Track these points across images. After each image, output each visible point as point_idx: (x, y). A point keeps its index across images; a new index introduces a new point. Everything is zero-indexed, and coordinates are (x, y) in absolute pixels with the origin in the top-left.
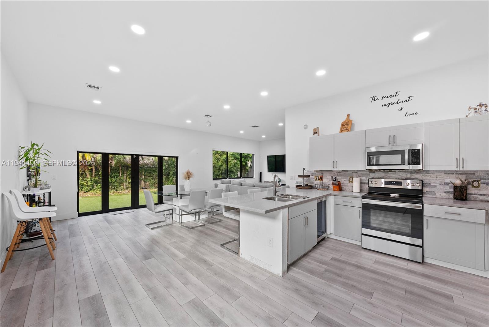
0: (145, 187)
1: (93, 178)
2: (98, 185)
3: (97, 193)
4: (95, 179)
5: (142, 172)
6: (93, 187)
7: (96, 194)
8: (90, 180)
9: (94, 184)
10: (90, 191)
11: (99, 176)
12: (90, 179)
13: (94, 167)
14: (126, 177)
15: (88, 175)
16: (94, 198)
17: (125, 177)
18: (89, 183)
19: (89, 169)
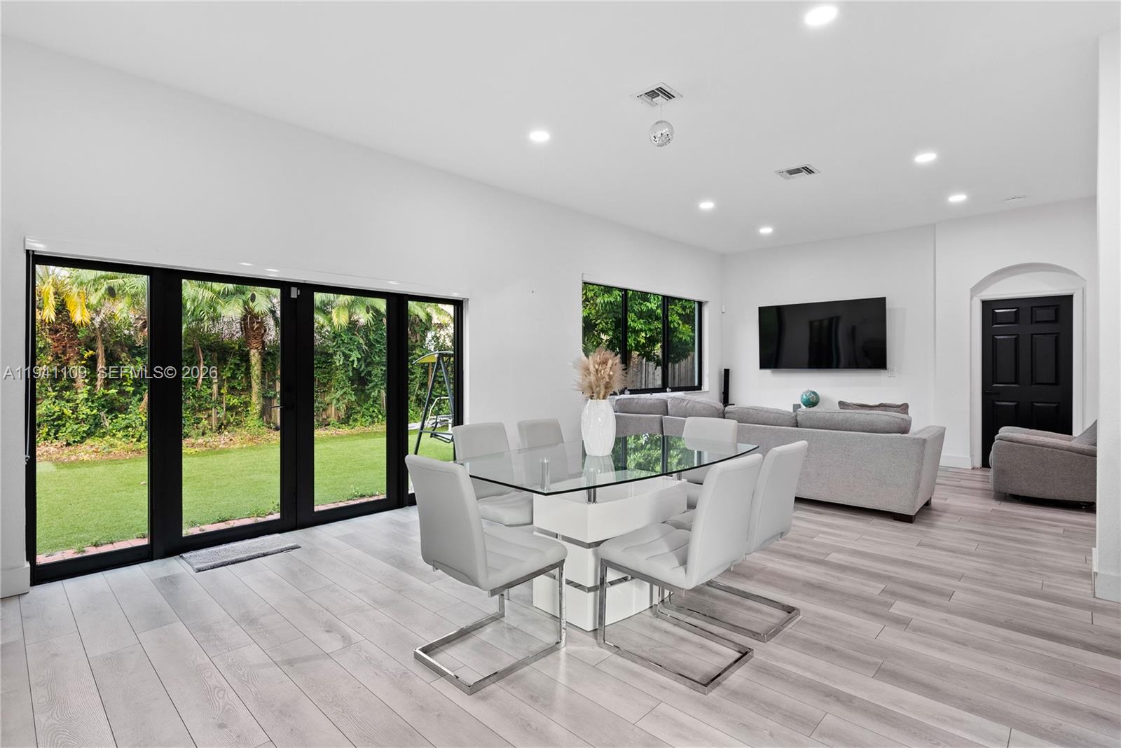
1: (100, 390)
2: (116, 417)
3: (112, 446)
4: (104, 395)
5: (275, 369)
6: (98, 425)
7: (109, 453)
8: (87, 400)
9: (102, 414)
10: (89, 441)
11: (120, 385)
12: (86, 396)
13: (100, 351)
14: (220, 388)
15: (80, 381)
16: (101, 469)
17: (215, 387)
18: (84, 410)
19: (83, 359)
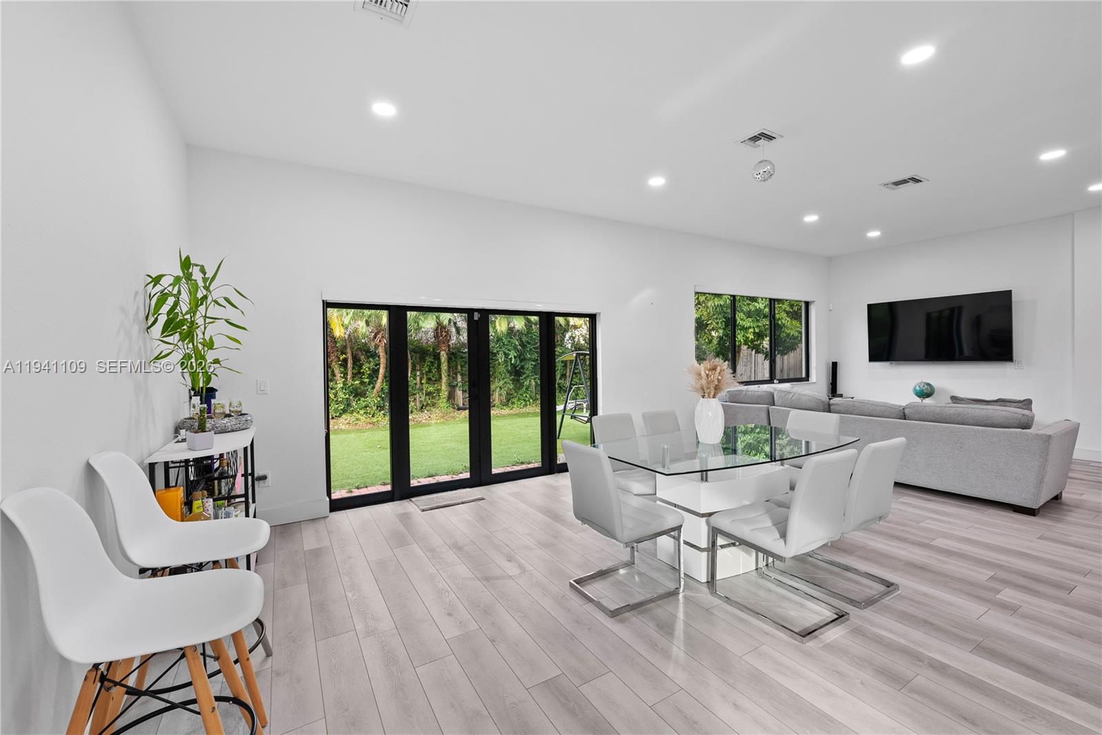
0: (463, 404)
1: (350, 382)
2: (359, 400)
3: (357, 419)
4: (352, 385)
5: (457, 365)
6: (349, 405)
7: (356, 424)
8: (342, 388)
9: (351, 397)
10: (344, 416)
11: (361, 378)
12: (342, 385)
13: (349, 355)
14: (421, 379)
15: (338, 375)
16: (353, 435)
17: (418, 378)
18: (341, 395)
19: (339, 360)
